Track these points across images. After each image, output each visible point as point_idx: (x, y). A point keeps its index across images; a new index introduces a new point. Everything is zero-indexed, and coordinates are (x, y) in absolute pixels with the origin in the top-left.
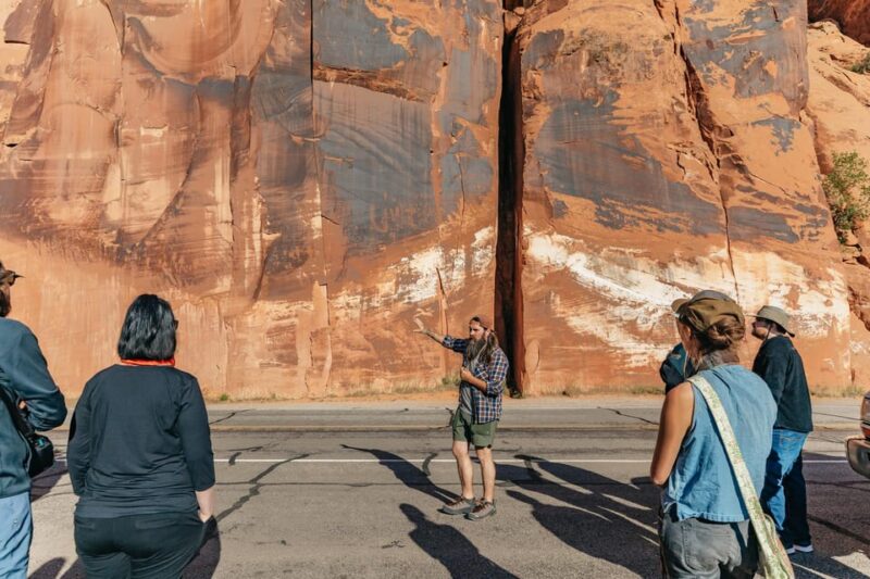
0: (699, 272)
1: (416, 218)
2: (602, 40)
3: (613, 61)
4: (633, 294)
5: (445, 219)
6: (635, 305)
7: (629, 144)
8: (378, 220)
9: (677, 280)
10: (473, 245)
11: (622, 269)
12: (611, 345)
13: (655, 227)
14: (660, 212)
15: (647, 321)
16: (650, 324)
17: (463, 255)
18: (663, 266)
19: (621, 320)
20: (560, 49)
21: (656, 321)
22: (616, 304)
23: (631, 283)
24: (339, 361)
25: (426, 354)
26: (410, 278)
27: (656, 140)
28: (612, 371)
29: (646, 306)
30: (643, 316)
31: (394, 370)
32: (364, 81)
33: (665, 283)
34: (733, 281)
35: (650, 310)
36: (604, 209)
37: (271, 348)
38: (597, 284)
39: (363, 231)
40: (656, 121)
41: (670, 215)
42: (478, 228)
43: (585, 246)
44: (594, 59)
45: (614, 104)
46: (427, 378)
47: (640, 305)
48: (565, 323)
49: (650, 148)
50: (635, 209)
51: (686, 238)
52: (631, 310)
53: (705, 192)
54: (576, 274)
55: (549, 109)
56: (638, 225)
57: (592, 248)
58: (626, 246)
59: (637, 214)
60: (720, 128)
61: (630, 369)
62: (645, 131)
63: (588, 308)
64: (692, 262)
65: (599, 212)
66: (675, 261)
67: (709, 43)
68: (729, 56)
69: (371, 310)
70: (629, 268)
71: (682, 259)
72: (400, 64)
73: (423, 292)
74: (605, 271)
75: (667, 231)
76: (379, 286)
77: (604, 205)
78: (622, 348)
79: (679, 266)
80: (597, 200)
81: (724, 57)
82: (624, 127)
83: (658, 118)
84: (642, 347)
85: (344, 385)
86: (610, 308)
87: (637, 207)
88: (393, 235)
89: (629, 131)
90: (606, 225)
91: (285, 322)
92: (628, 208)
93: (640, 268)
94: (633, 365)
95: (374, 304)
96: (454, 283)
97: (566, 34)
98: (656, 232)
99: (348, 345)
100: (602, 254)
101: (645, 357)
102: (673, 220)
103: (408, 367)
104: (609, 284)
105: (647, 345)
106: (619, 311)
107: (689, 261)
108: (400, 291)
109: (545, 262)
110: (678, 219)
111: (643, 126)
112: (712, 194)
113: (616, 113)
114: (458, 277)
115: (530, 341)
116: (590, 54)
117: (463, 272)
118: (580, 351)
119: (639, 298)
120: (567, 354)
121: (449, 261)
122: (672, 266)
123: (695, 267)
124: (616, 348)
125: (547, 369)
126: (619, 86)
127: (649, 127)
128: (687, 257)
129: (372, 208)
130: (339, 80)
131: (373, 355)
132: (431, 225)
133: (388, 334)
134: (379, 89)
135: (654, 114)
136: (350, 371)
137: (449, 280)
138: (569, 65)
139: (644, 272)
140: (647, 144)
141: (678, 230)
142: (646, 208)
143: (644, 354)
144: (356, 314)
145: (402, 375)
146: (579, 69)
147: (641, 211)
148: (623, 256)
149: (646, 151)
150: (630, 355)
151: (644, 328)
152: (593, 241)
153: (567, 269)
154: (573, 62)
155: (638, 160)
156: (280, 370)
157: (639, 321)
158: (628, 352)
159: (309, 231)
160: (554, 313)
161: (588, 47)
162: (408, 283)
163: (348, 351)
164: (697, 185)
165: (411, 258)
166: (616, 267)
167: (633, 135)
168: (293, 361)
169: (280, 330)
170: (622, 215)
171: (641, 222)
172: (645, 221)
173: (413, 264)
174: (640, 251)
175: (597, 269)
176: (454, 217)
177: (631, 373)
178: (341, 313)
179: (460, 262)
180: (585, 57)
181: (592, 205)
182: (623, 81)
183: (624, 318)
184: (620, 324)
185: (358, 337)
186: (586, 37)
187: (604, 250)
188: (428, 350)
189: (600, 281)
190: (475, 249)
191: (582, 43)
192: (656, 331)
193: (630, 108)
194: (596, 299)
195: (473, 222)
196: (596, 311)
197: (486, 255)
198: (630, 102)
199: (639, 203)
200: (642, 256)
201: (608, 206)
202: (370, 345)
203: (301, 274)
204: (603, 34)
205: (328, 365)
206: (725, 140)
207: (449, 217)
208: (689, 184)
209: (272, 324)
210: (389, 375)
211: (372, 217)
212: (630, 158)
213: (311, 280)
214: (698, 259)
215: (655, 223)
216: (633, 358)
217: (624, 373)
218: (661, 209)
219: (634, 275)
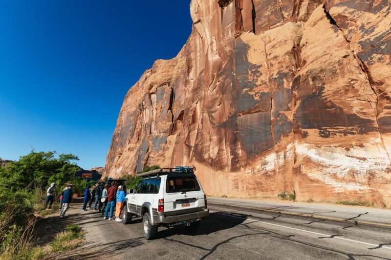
0: (365, 150)
1: (266, 145)
2: (315, 72)
3: (322, 76)
4: (335, 163)
5: (276, 143)
6: (336, 167)
7: (329, 104)
8: (255, 148)
9: (355, 155)
10: (286, 150)
11: (330, 153)
12: (326, 183)
13: (343, 134)
14: (344, 128)
15: (341, 173)
16: (343, 174)
17: (283, 154)
18: (348, 150)
19: (330, 173)
20: (301, 81)
21: (346, 173)
22: (326, 167)
23: (334, 158)
24: (247, 188)
25: (272, 186)
26: (265, 164)
27: (340, 99)
28: (327, 194)
29: (341, 167)
30: (340, 171)
31: (262, 191)
32: (249, 112)
33: (350, 156)
34: (386, 152)
35: (343, 169)
36: (322, 131)
37: (234, 184)
38: (319, 160)
39: (251, 152)
40: (340, 92)
41: (349, 128)
42: (288, 145)
43: (315, 146)
44: (314, 79)
45: (323, 91)
46: (273, 194)
47: (338, 167)
48: (306, 175)
49: (338, 103)
50: (334, 129)
51: (357, 136)
52: (334, 169)
53: (365, 115)
54: (311, 157)
55: (300, 101)
56: (335, 134)
57: (318, 146)
58: (331, 143)
59: (335, 130)
60: (376, 82)
61: (335, 193)
62: (334, 98)
63: (316, 169)
64: (361, 146)
65: (320, 133)
66: (353, 147)
67: (372, 46)
68: (383, 47)
69: (254, 173)
70: (333, 152)
71: (356, 145)
72: (257, 104)
73: (269, 167)
74: (323, 155)
75: (349, 135)
76: (256, 167)
77: (322, 129)
78: (331, 185)
79: (355, 149)
80: (320, 128)
81: (381, 48)
82: (326, 99)
83: (340, 90)
84: (340, 184)
85: (249, 195)
86: (324, 169)
87: (335, 127)
88: (259, 152)
89: (328, 100)
90: (323, 137)
91: (236, 178)
92: (332, 129)
93: (338, 152)
94: (337, 192)
95: (255, 172)
96: (280, 164)
97: (301, 75)
98: (343, 136)
99: (249, 184)
100: (322, 148)
101: (342, 188)
102: (350, 129)
103: (267, 190)
104: (324, 159)
105: (342, 184)
106: (328, 170)
107: (360, 146)
108: (263, 167)
109: (302, 154)
110: (352, 129)
111: (334, 96)
112: (369, 114)
113: (323, 95)
114: (282, 161)
115: (295, 182)
116: (312, 78)
117: (283, 159)
118: (314, 186)
119: (338, 164)
120: (309, 187)
121: (278, 156)
122: (351, 149)
123: (363, 148)
124: (328, 185)
125: (302, 192)
126: (324, 84)
127: (337, 95)
128: (359, 144)
129: (253, 145)
130: (243, 114)
131: (256, 186)
132: (272, 146)
133: (260, 180)
134: (254, 113)
135: (338, 90)
136: (250, 191)
137: (278, 162)
138: (305, 85)
139: (339, 153)
140: (336, 102)
141: (353, 134)
142: (338, 127)
143: (341, 187)
144: (250, 175)
145: (265, 192)
146: (309, 84)
147: (336, 129)
148: (330, 148)
149: (336, 105)
150: (334, 188)
151: (340, 176)
152: (318, 144)
153: (308, 155)
154: (306, 83)
155: (333, 109)
156: (235, 190)
157: (338, 174)
158: (334, 186)
159: (239, 154)
160: (302, 172)
161: (310, 76)
162: (265, 165)
163: (249, 185)
164: (361, 113)
165: (265, 157)
166: (327, 152)
167: (330, 101)
168: (238, 188)
169: (235, 180)
170: (329, 132)
171: (337, 133)
172: (338, 132)
173: (266, 159)
174: (337, 145)
175: (319, 154)
176: (279, 142)
177: (336, 195)
178: (247, 175)
179: (282, 156)
180: (310, 79)
181: (317, 130)
182: (326, 82)
183: (331, 172)
184: (329, 175)
185: (251, 181)
186: (308, 73)
187: (323, 146)
188: (273, 185)
189: (320, 159)
190: (287, 151)
191: (308, 76)
192: (346, 178)
193: (329, 90)
194: (319, 165)
195: (286, 143)
196: (319, 170)
197: (290, 153)
198: (329, 88)
199: (335, 126)
200: (338, 147)
201: (323, 130)
202: (255, 184)
203: (238, 165)
204: (314, 69)
205: (245, 189)
206: (379, 87)
207: (278, 143)
208: (356, 113)
209: (233, 178)
210: (261, 192)
211: (253, 148)
212: (330, 110)
213: (240, 167)
214: (364, 144)
215: (343, 133)
216: (336, 189)
217: (333, 194)
218: (345, 126)
219: (335, 155)
